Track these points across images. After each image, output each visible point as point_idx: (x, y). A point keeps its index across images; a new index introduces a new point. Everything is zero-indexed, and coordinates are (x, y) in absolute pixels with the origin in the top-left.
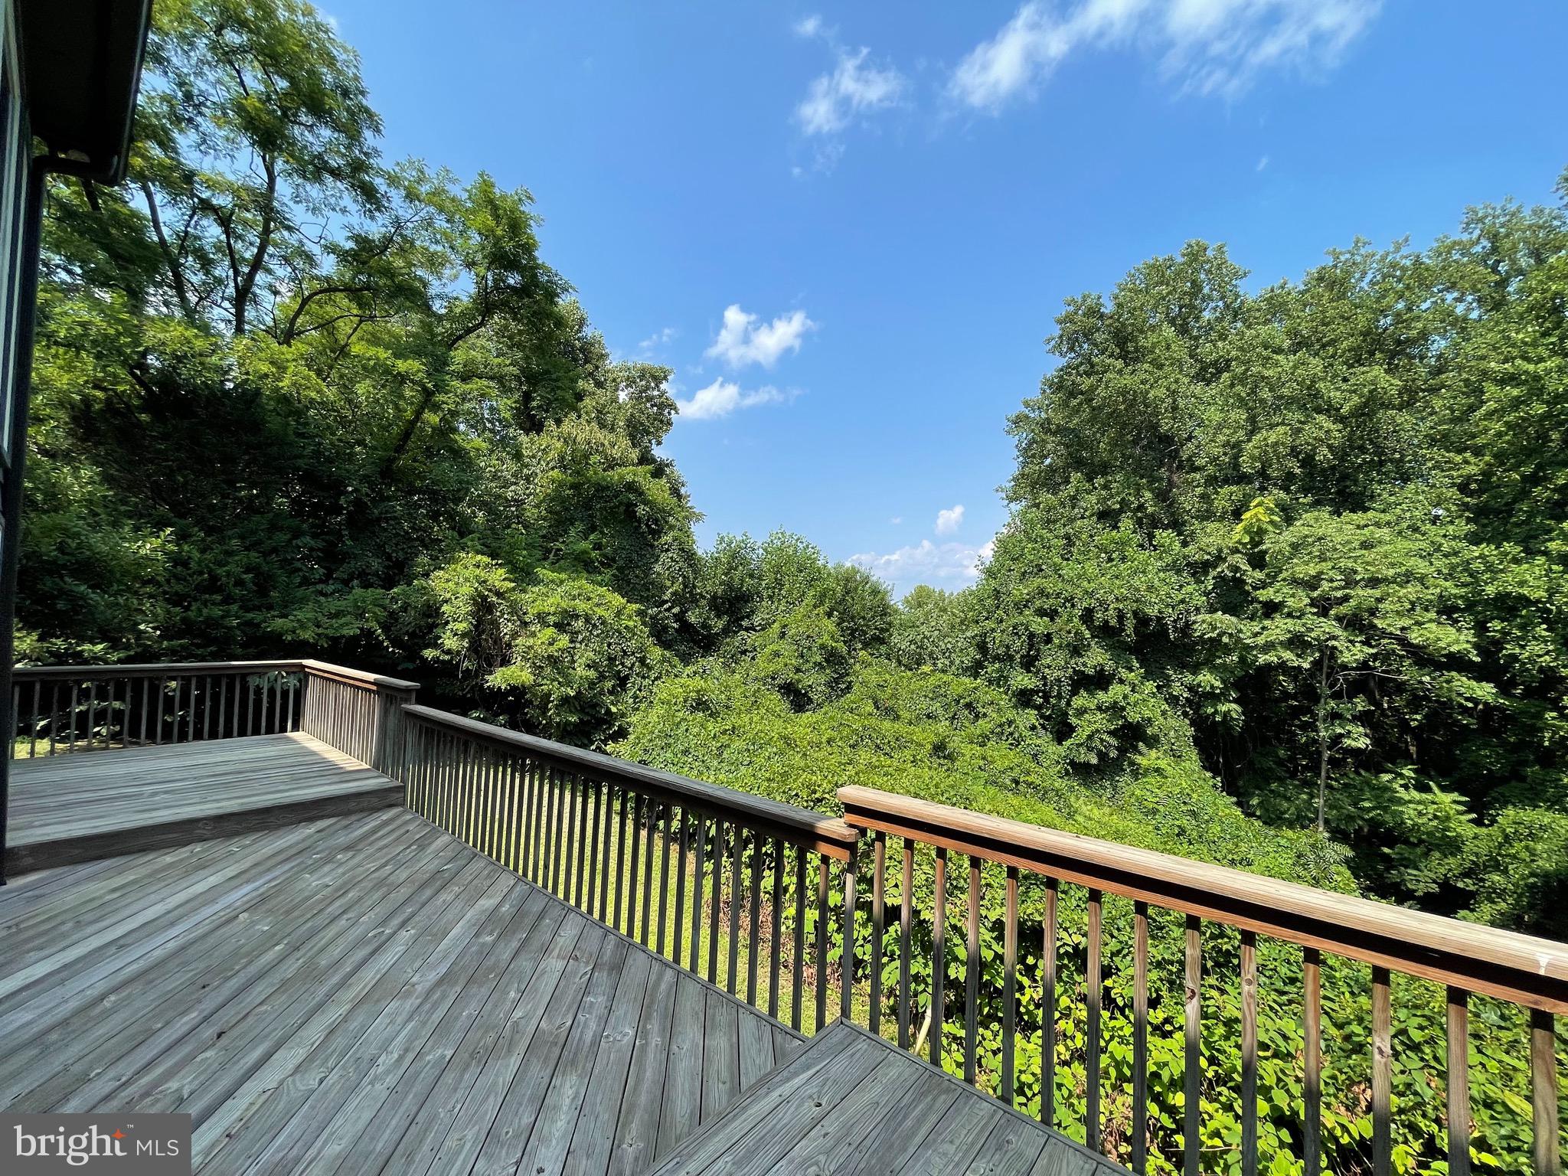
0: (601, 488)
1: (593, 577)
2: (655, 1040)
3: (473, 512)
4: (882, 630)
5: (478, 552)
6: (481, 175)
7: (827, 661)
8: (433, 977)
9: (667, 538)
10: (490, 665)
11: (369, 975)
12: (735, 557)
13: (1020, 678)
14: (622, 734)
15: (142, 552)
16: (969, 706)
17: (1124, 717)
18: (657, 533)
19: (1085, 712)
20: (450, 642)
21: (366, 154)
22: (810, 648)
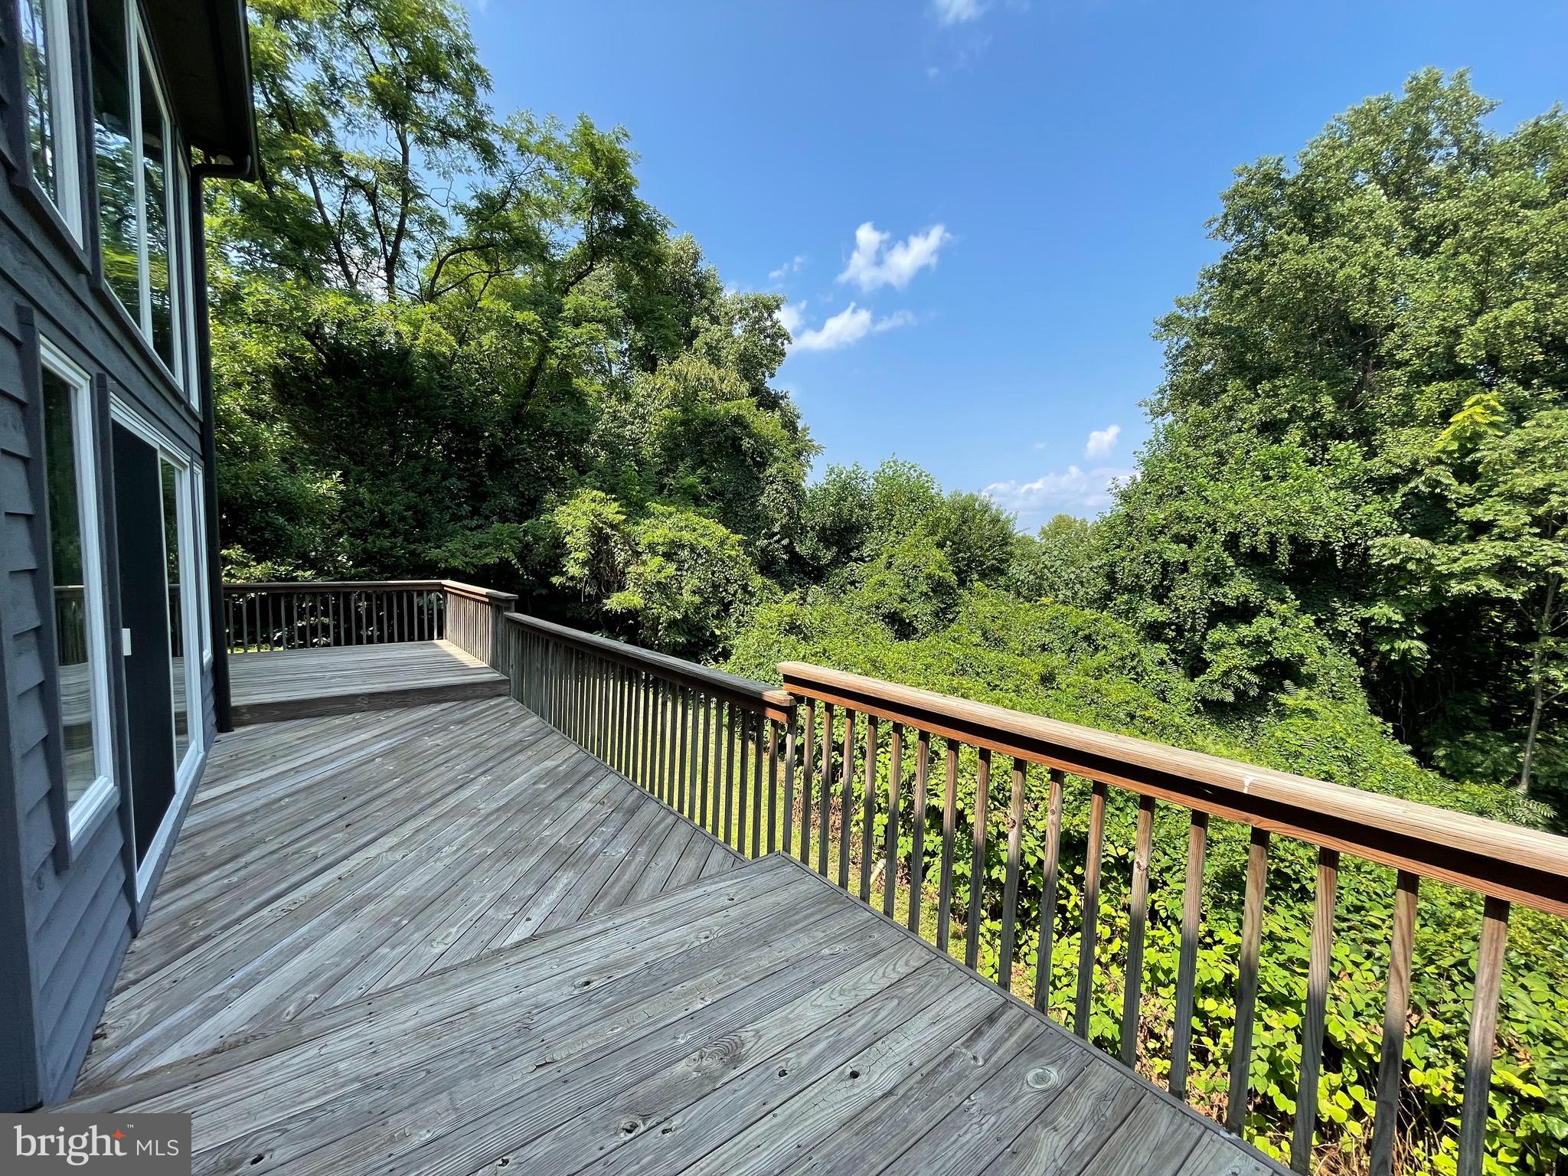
0: (709, 423)
1: (700, 510)
2: (640, 858)
3: (596, 452)
4: (1001, 561)
5: (594, 488)
6: (581, 118)
7: (933, 591)
8: (494, 806)
9: (771, 471)
10: (608, 591)
11: (452, 801)
12: (846, 489)
13: (1149, 610)
14: (726, 655)
15: (321, 491)
16: (1087, 638)
17: (1269, 653)
18: (762, 466)
19: (1223, 646)
20: (573, 570)
21: (480, 112)
22: (916, 578)
